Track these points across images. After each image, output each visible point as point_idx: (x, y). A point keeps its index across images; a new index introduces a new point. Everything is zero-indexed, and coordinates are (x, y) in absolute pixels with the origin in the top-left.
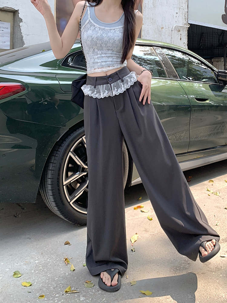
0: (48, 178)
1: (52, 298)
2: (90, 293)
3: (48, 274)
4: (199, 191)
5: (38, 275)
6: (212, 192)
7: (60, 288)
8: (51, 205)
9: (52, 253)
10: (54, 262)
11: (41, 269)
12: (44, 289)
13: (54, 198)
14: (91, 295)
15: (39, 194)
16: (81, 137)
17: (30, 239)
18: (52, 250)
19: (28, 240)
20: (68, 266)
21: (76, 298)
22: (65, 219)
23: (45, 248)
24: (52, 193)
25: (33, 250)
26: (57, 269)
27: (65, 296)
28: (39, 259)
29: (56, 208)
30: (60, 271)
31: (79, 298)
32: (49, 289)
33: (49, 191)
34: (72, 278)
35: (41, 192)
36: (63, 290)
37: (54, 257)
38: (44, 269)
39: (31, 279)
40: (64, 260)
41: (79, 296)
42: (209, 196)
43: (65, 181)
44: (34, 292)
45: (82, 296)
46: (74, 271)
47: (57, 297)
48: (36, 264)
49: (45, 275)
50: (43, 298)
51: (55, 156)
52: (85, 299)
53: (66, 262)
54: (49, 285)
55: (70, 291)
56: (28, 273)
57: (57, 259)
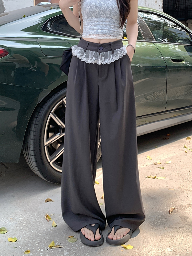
0: (30, 139)
1: (37, 253)
2: (73, 247)
3: (32, 230)
4: (177, 148)
5: (22, 231)
6: (189, 149)
7: (44, 243)
8: (32, 165)
9: (33, 210)
10: (36, 219)
11: (25, 226)
12: (30, 245)
13: (35, 159)
14: (75, 250)
15: (22, 154)
16: (62, 99)
17: (14, 197)
18: (33, 208)
19: (12, 197)
20: (50, 222)
21: (60, 253)
22: (44, 179)
23: (28, 206)
24: (34, 153)
25: (17, 208)
26: (39, 226)
27: (50, 251)
28: (22, 216)
29: (36, 168)
30: (43, 227)
31: (63, 253)
32: (34, 245)
33: (31, 151)
34: (55, 233)
35: (24, 152)
36: (47, 245)
37: (35, 214)
38: (28, 225)
39: (16, 234)
40: (45, 217)
41: (63, 251)
42: (186, 153)
43: (46, 141)
44: (20, 247)
45: (66, 251)
46: (56, 227)
47: (42, 252)
48: (20, 221)
49: (29, 231)
50: (28, 253)
51: (37, 117)
52: (69, 254)
53: (47, 218)
54: (34, 241)
55: (54, 246)
56: (13, 229)
57: (39, 216)
